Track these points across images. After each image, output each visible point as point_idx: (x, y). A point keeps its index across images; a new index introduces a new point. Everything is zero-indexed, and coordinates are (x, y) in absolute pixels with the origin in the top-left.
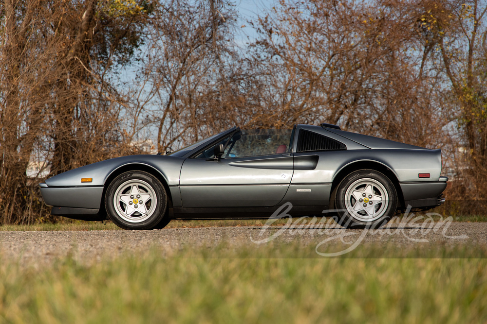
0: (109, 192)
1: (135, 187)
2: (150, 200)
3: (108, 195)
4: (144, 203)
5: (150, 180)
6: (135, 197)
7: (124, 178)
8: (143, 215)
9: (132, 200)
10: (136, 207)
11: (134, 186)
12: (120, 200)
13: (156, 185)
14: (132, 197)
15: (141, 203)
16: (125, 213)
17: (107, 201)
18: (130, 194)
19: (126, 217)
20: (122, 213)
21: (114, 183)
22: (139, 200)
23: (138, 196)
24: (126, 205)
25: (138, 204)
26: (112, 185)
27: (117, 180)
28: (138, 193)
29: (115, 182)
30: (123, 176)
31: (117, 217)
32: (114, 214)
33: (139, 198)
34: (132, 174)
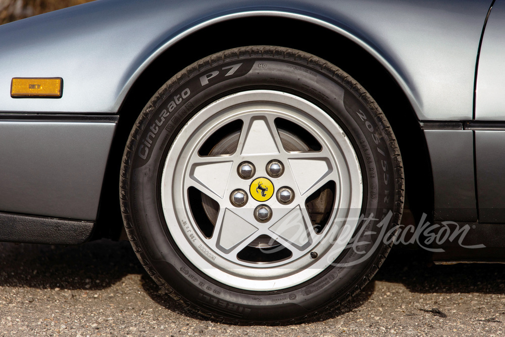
0: (139, 145)
1: (259, 125)
2: (331, 186)
3: (136, 162)
4: (300, 200)
5: (335, 93)
6: (261, 171)
7: (212, 82)
8: (296, 253)
9: (244, 184)
10: (263, 218)
11: (255, 118)
12: (190, 183)
13: (362, 117)
14: (247, 168)
15: (285, 201)
16: (212, 242)
17: (132, 187)
18: (237, 158)
19: (218, 261)
20: (198, 243)
21: (164, 105)
22: (278, 182)
23: (275, 167)
24: (216, 206)
25: (273, 203)
26: (156, 115)
27: (178, 91)
28: (273, 153)
29: (171, 98)
30: (207, 73)
31: (177, 264)
32: (164, 249)
33: (276, 174)
34: (248, 64)
